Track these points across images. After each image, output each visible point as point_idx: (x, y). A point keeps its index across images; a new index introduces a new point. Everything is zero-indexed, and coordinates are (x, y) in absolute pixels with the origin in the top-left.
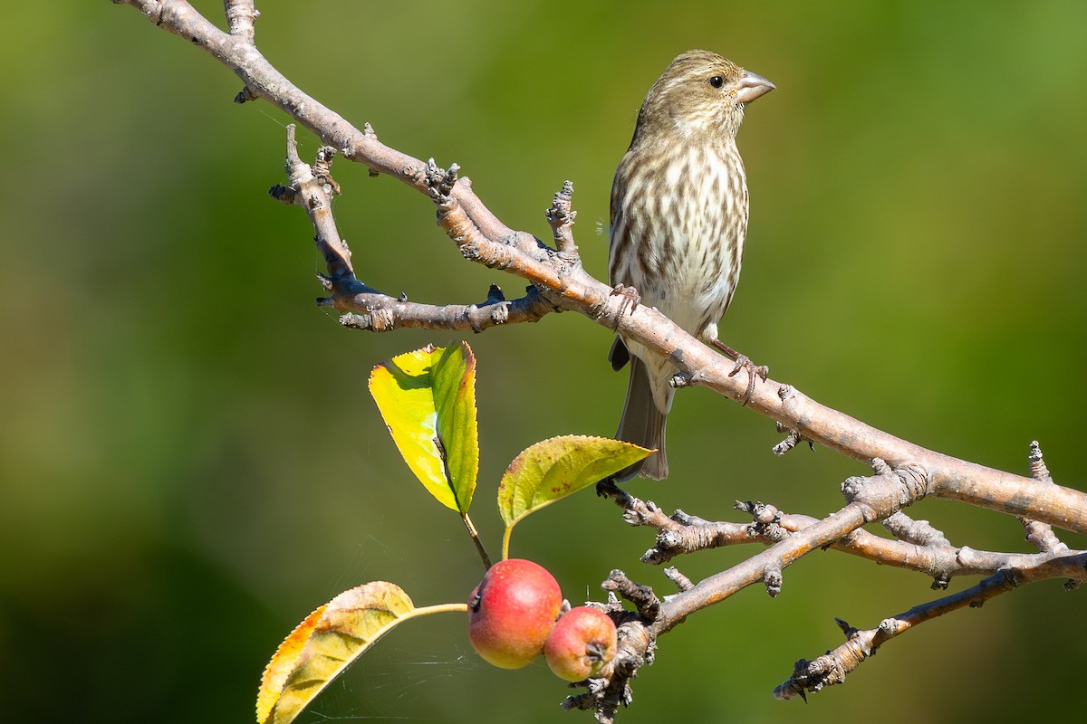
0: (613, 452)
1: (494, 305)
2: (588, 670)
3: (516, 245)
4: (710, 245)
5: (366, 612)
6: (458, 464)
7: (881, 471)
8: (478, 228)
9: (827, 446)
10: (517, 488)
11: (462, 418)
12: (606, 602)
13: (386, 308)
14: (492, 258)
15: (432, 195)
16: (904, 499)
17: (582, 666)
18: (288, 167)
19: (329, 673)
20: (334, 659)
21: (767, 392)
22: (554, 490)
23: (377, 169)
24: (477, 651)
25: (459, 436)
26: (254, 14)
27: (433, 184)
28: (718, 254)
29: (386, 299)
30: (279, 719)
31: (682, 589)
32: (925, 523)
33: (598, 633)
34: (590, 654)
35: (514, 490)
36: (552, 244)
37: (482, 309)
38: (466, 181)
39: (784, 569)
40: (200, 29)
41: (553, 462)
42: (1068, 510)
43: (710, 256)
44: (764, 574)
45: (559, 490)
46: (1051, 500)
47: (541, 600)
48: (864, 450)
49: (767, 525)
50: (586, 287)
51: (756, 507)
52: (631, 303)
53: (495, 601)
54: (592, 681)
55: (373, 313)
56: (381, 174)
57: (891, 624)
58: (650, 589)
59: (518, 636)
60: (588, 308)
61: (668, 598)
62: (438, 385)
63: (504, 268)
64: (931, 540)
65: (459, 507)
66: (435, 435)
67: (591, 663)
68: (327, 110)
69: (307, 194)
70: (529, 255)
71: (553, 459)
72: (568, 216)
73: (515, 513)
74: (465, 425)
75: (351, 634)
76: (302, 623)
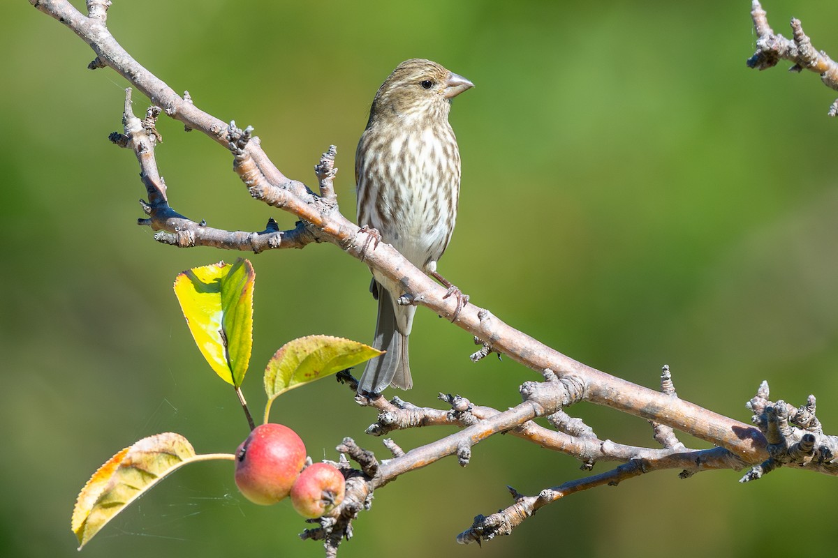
0: (353, 351)
1: (271, 234)
2: (322, 511)
3: (290, 190)
4: (430, 196)
5: (159, 454)
6: (236, 350)
7: (550, 379)
8: (264, 175)
9: (511, 357)
10: (279, 371)
11: (242, 316)
12: (338, 461)
13: (190, 230)
14: (273, 198)
15: (231, 148)
16: (566, 401)
17: (317, 507)
18: (124, 119)
19: (129, 498)
20: (133, 488)
21: (470, 313)
22: (306, 375)
23: (191, 126)
24: (240, 490)
25: (238, 329)
26: (108, 4)
27: (232, 140)
28: (436, 203)
29: (191, 223)
30: (88, 529)
31: (395, 456)
32: (579, 420)
33: (331, 483)
34: (325, 499)
35: (276, 372)
36: (317, 190)
37: (263, 236)
38: (257, 140)
39: (473, 447)
40: (66, 12)
41: (308, 354)
42: (687, 418)
43: (430, 205)
44: (457, 449)
45: (310, 375)
46: (675, 410)
47: (291, 456)
48: (538, 362)
49: (463, 412)
50: (340, 226)
51: (456, 399)
52: (374, 240)
53: (256, 454)
54: (324, 519)
55: (180, 232)
56: (194, 130)
57: (549, 493)
58: (372, 453)
59: (271, 480)
60: (342, 242)
61: (385, 462)
62: (225, 291)
63: (280, 207)
64: (583, 433)
65: (234, 381)
66: (220, 328)
67: (324, 505)
68: (157, 79)
69: (137, 140)
70: (300, 198)
71: (308, 352)
72: (331, 171)
73: (276, 389)
74: (243, 322)
75: (147, 470)
76: (111, 459)
